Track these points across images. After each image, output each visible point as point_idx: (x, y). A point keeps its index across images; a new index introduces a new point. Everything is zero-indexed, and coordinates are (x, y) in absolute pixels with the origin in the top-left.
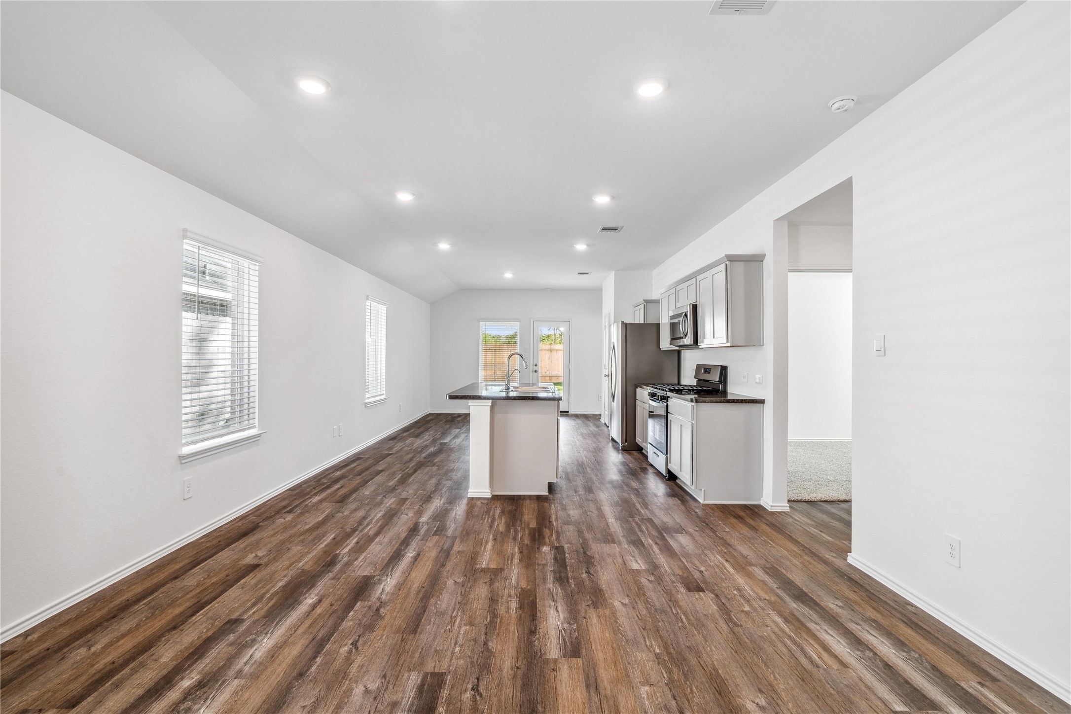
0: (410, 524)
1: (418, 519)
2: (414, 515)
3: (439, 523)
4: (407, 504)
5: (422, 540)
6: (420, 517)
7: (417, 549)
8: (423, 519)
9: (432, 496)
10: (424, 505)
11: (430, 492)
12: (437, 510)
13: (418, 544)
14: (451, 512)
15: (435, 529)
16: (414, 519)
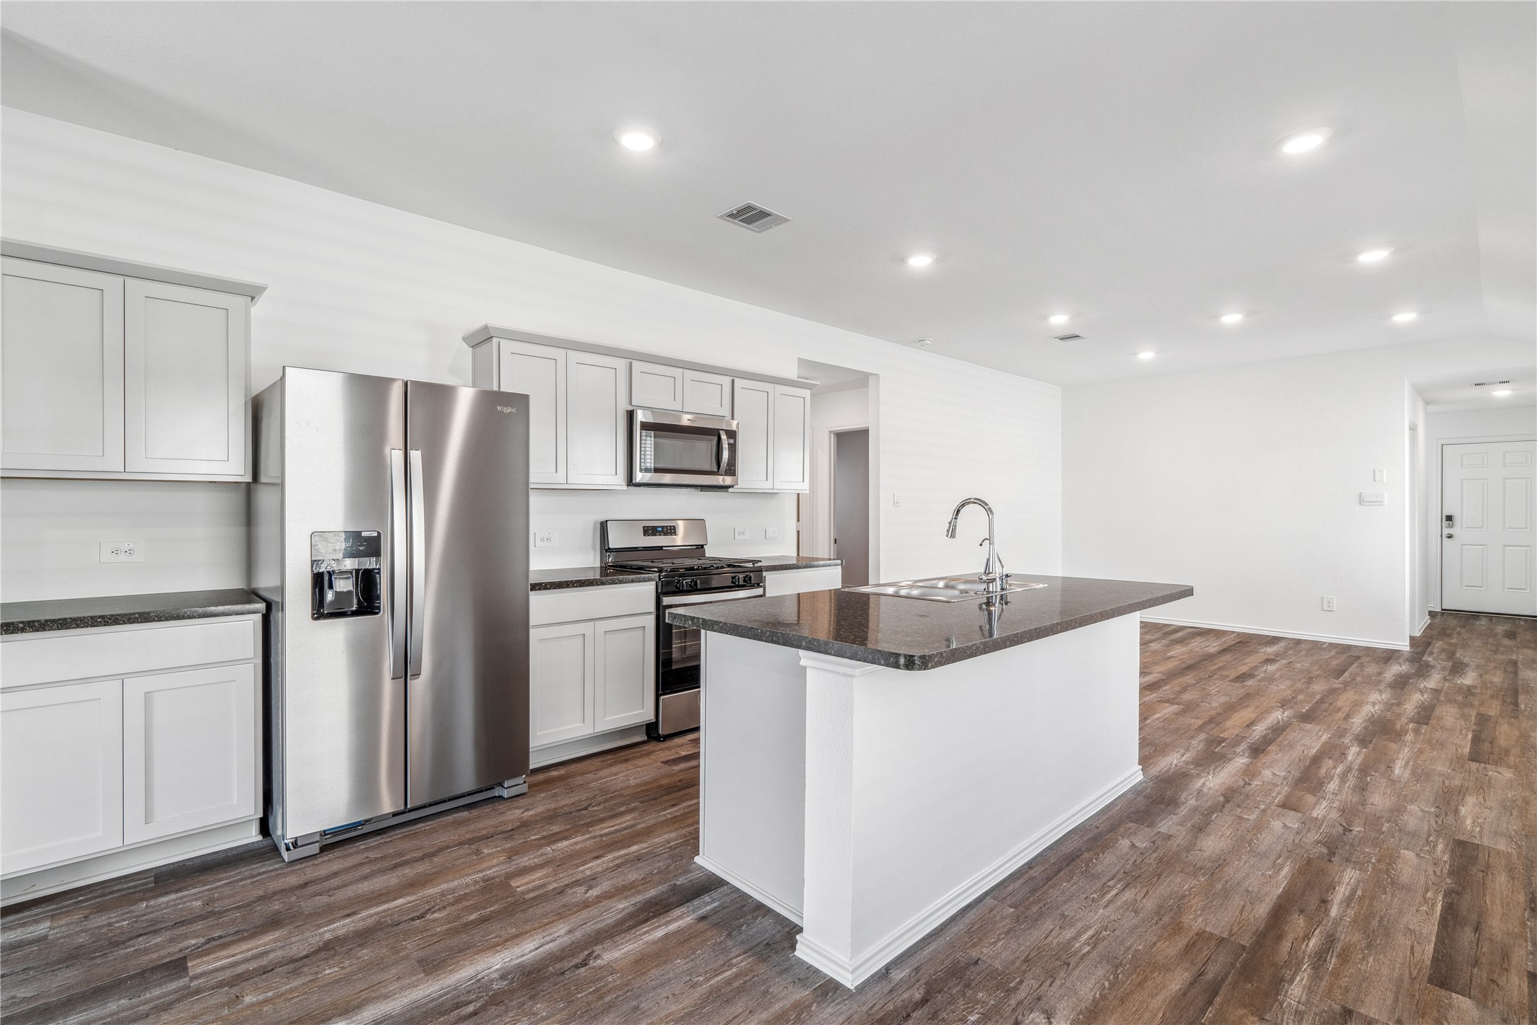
0: (1265, 759)
1: (1252, 763)
2: (1261, 772)
3: (1216, 750)
4: (1279, 793)
5: (1245, 737)
6: (1248, 765)
7: (1251, 731)
8: (1242, 761)
9: (1222, 799)
10: (1242, 783)
11: (1226, 810)
12: (1215, 769)
13: (1250, 735)
14: (1190, 760)
15: (1223, 744)
16: (1259, 764)
